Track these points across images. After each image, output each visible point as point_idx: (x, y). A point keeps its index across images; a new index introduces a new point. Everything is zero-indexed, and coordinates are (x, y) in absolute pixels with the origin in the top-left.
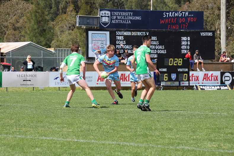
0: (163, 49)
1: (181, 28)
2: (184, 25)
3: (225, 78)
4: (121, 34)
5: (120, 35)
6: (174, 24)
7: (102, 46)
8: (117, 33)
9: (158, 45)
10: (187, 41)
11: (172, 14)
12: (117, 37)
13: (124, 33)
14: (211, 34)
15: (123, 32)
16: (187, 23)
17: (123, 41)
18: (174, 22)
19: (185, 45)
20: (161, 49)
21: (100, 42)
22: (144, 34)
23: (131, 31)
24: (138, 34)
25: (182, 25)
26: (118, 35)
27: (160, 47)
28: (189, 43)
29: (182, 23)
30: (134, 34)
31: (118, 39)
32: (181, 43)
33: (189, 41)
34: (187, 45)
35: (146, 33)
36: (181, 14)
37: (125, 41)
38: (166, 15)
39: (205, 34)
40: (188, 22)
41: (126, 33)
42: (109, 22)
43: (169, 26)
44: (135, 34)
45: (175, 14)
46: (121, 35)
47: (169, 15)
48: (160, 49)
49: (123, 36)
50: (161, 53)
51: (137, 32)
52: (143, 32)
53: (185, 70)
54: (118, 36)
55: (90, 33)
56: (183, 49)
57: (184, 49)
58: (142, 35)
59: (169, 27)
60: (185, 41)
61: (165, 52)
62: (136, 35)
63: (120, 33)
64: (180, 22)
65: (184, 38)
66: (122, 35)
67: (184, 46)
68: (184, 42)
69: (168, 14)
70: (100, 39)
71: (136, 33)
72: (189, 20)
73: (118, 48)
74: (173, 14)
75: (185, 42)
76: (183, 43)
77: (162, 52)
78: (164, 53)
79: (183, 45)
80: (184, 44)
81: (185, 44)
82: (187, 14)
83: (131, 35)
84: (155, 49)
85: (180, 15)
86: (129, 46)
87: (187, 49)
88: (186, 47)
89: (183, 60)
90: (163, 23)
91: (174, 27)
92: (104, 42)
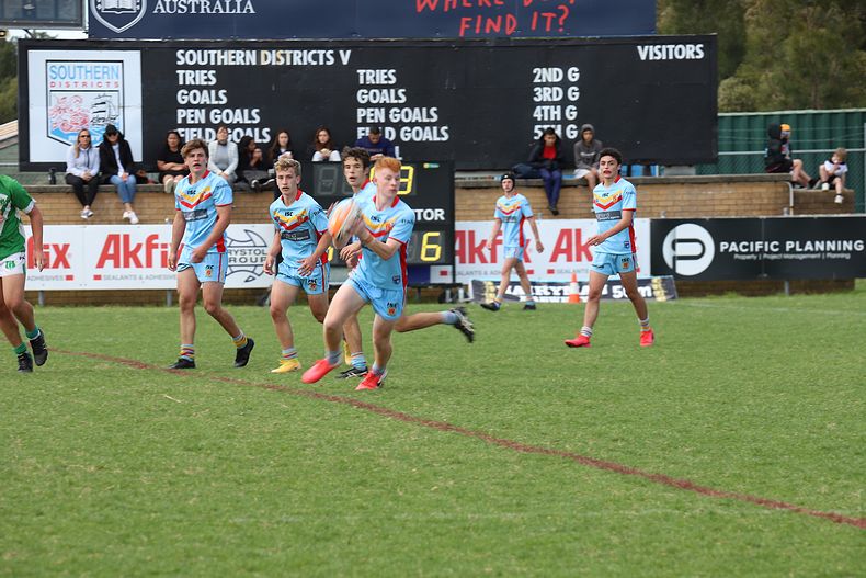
0: (431, 125)
1: (533, 28)
2: (549, 15)
3: (674, 247)
4: (205, 62)
5: (196, 67)
6: (493, 12)
7: (101, 115)
8: (183, 55)
9: (401, 106)
10: (565, 84)
12: (180, 72)
13: (220, 57)
14: (696, 53)
15: (213, 52)
16: (560, 7)
17: (213, 92)
19: (554, 104)
20: (423, 125)
21: (90, 98)
22: (326, 59)
23: (257, 47)
24: (297, 61)
25: (539, 15)
26: (185, 67)
27: (416, 115)
28: (574, 95)
29: (539, 7)
30: (271, 58)
31: (189, 81)
32: (534, 94)
33: (573, 84)
34: (565, 103)
35: (337, 56)
37: (221, 92)
39: (660, 50)
41: (228, 58)
42: (139, 11)
43: (464, 19)
44: (278, 60)
46: (200, 63)
48: (412, 125)
49: (215, 67)
50: (421, 142)
51: (288, 52)
52: (321, 53)
53: (429, 215)
54: (188, 72)
56: (543, 122)
57: (549, 122)
58: (314, 63)
59: (464, 26)
60: (552, 85)
61: (440, 135)
62: (282, 63)
63: (197, 57)
64: (526, 3)
65: (552, 74)
66: (207, 67)
67: (546, 108)
68: (545, 88)
70: (92, 83)
71: (284, 55)
73: (189, 121)
75: (555, 88)
76: (543, 94)
77: (428, 135)
78: (436, 139)
79: (542, 103)
80: (546, 97)
81: (555, 99)
83: (259, 66)
84: (388, 123)
86: (246, 111)
87: (564, 122)
88: (556, 113)
89: (419, 172)
90: (432, 7)
91: (493, 26)
92: (115, 99)
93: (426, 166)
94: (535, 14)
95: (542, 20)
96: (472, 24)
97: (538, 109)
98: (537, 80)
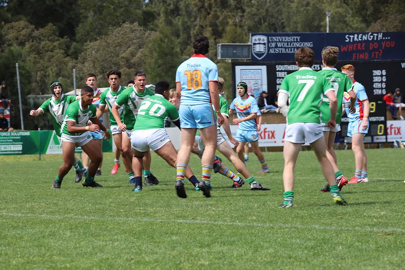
1: (373, 57)
2: (377, 53)
4: (284, 69)
5: (282, 71)
6: (361, 52)
7: (256, 88)
8: (278, 67)
10: (382, 76)
11: (358, 38)
12: (277, 73)
13: (288, 68)
15: (286, 66)
16: (380, 50)
18: (361, 48)
19: (379, 82)
21: (253, 82)
22: (317, 68)
26: (279, 71)
28: (384, 79)
29: (374, 50)
31: (280, 76)
32: (373, 79)
33: (384, 76)
34: (382, 82)
35: (320, 67)
36: (372, 37)
38: (350, 38)
40: (383, 48)
41: (290, 68)
43: (354, 54)
45: (362, 36)
47: (353, 38)
49: (287, 71)
52: (316, 65)
53: (380, 119)
54: (280, 73)
55: (238, 68)
56: (376, 89)
57: (378, 89)
59: (354, 56)
60: (378, 76)
63: (282, 68)
64: (371, 49)
65: (377, 72)
67: (377, 84)
68: (376, 77)
69: (352, 36)
70: (253, 77)
72: (384, 45)
74: (360, 37)
76: (376, 79)
79: (376, 82)
82: (381, 36)
85: (370, 38)
87: (382, 89)
88: (379, 85)
89: (377, 104)
90: (346, 50)
91: (362, 56)
92: (259, 82)
93: (379, 102)
94: (373, 53)
95: (375, 54)
96: (356, 55)
97: (375, 84)
98: (374, 75)
